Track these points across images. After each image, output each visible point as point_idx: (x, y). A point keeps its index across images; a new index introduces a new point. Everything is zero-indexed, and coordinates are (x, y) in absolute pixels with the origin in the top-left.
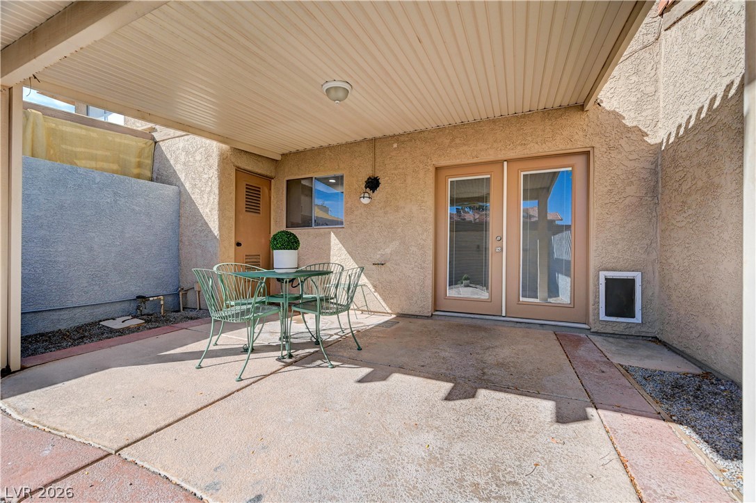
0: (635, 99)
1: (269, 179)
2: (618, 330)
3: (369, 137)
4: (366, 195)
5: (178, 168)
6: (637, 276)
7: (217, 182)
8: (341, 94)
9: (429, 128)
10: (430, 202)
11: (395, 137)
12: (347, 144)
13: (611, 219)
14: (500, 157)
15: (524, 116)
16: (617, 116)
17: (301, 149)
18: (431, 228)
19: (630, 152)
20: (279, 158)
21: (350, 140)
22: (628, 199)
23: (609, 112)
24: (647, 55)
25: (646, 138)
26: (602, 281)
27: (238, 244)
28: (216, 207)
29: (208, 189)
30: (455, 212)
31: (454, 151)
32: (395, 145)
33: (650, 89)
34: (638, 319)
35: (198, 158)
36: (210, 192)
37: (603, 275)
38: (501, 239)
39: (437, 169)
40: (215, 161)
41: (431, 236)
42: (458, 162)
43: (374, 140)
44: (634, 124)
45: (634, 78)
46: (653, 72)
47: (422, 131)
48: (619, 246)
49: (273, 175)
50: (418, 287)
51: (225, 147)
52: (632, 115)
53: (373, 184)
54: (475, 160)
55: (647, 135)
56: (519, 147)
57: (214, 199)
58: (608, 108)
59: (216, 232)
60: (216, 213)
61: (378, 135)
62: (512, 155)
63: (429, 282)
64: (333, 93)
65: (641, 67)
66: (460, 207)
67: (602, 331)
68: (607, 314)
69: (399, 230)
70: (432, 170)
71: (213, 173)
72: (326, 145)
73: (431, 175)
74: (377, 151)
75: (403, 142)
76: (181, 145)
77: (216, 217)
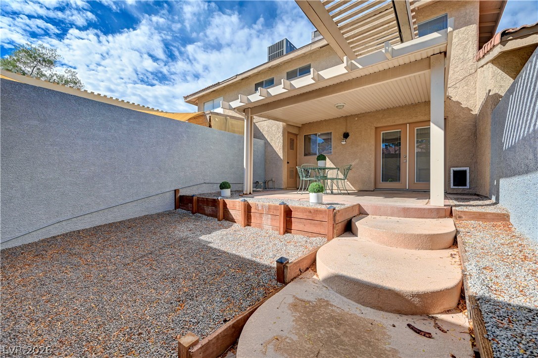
0: (466, 96)
1: (296, 135)
2: (459, 192)
3: (344, 116)
4: (344, 140)
5: (264, 133)
6: (467, 169)
7: (282, 138)
8: (342, 107)
9: (372, 111)
10: (373, 142)
11: (357, 115)
12: (334, 119)
13: (456, 146)
14: (405, 122)
15: (416, 104)
16: (459, 103)
17: (311, 122)
18: (373, 153)
19: (464, 118)
20: (301, 126)
21: (335, 117)
22: (463, 138)
23: (454, 102)
24: (471, 78)
25: (471, 112)
26: (452, 172)
27: (288, 163)
28: (282, 148)
29: (278, 141)
30: (384, 147)
31: (384, 120)
32: (356, 119)
33: (473, 92)
34: (468, 186)
35: (274, 129)
36: (279, 142)
37: (452, 169)
38: (406, 156)
39: (376, 128)
40: (281, 130)
41: (374, 157)
42: (386, 125)
43: (346, 117)
44: (466, 106)
45: (466, 88)
46: (474, 85)
47: (369, 112)
48: (460, 157)
49: (298, 133)
50: (367, 179)
51: (284, 124)
52: (465, 103)
53: (346, 135)
54: (394, 124)
55: (472, 111)
56: (414, 118)
57: (281, 145)
58: (454, 100)
59: (282, 158)
60: (281, 150)
61: (348, 115)
62: (411, 121)
63: (373, 176)
64: (339, 107)
65: (469, 83)
66: (387, 144)
67: (452, 192)
68: (454, 186)
69: (358, 155)
70: (374, 128)
71: (280, 135)
72: (324, 120)
73: (373, 131)
74: (348, 121)
75: (360, 117)
76: (265, 124)
77: (282, 152)
